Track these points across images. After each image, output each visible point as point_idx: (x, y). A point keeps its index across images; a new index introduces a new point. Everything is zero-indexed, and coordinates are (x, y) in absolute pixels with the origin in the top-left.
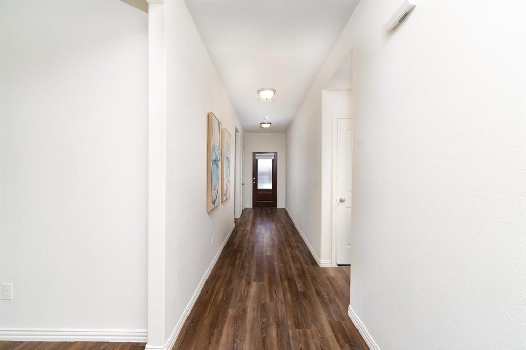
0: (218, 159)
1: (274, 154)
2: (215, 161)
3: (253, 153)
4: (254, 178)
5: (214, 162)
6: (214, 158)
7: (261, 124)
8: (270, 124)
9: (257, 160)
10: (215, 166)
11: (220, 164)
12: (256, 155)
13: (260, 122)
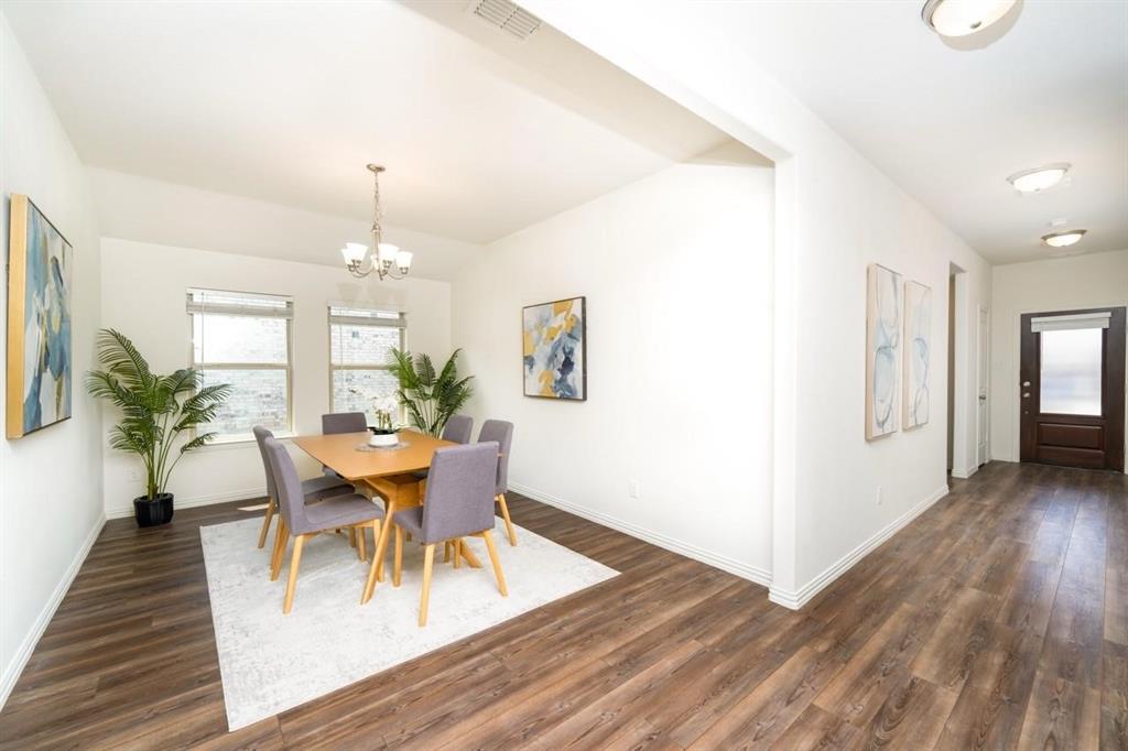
0: (893, 344)
1: (1109, 314)
2: (885, 350)
3: (1022, 316)
4: (1027, 384)
5: (879, 350)
6: (881, 342)
7: (1045, 238)
8: (1082, 232)
9: (1038, 334)
10: (885, 358)
11: (898, 354)
12: (1033, 320)
13: (1041, 236)
